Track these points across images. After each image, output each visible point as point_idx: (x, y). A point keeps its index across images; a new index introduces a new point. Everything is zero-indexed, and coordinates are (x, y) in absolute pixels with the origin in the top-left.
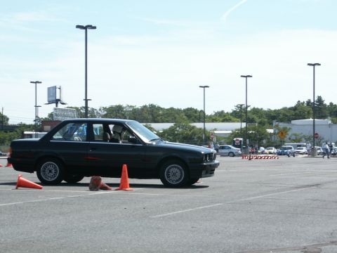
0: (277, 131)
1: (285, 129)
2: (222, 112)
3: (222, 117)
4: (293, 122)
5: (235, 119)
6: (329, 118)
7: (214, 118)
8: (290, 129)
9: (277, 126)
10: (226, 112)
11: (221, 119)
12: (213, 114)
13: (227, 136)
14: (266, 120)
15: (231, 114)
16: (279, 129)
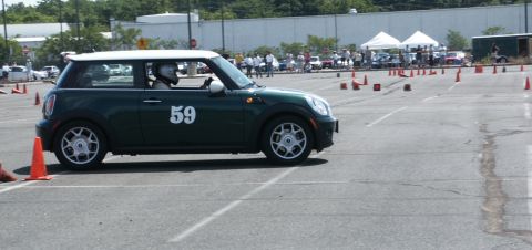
0: (119, 36)
1: (131, 31)
2: (21, 5)
3: (21, 15)
4: (140, 19)
5: (45, 17)
6: (196, 11)
7: (8, 15)
8: (139, 31)
9: (119, 27)
10: (26, 5)
11: (22, 18)
12: (6, 8)
13: (39, 46)
14: (95, 17)
15: (38, 9)
16: (122, 32)
